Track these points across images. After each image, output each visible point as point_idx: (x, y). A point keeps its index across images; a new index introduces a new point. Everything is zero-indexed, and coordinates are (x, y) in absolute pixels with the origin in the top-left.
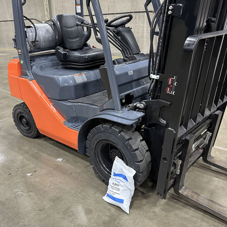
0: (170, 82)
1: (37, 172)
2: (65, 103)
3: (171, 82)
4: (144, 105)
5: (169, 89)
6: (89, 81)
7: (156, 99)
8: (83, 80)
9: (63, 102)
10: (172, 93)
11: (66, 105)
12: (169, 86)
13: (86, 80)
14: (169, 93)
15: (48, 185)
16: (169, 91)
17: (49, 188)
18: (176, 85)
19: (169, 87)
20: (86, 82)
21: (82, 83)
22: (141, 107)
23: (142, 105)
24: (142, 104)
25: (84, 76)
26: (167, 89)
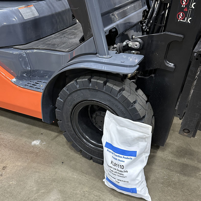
0: (184, 3)
1: (8, 168)
2: (10, 51)
3: (186, 3)
4: (140, 43)
5: (182, 15)
6: (41, 16)
7: (158, 32)
8: (33, 14)
9: (7, 50)
10: (187, 21)
11: (12, 54)
12: (182, 10)
13: (36, 14)
14: (181, 20)
15: (35, 189)
16: (182, 17)
17: (37, 193)
18: (194, 8)
19: (183, 12)
20: (37, 17)
21: (32, 19)
22: (136, 47)
23: (137, 43)
24: (138, 41)
25: (33, 8)
26: (179, 15)
